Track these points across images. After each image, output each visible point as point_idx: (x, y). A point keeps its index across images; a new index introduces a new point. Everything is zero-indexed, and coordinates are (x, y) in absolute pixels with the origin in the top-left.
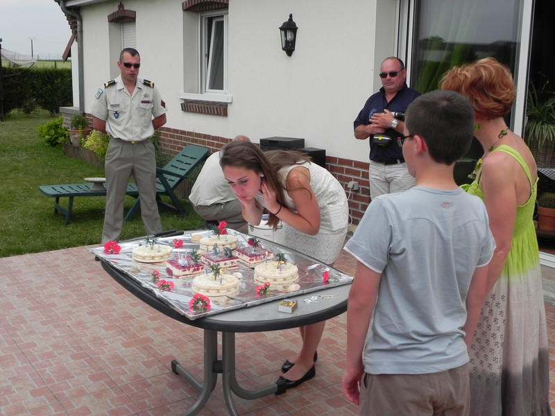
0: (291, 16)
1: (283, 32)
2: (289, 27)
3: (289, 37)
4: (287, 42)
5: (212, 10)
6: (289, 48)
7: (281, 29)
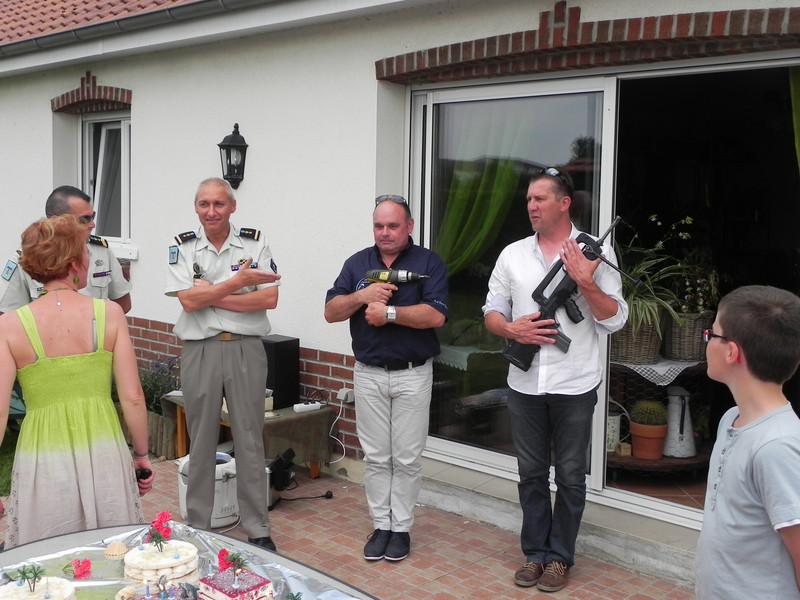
0: (236, 126)
1: (224, 152)
2: (235, 144)
3: (235, 159)
4: (231, 167)
5: (102, 112)
6: (234, 177)
7: (221, 146)
